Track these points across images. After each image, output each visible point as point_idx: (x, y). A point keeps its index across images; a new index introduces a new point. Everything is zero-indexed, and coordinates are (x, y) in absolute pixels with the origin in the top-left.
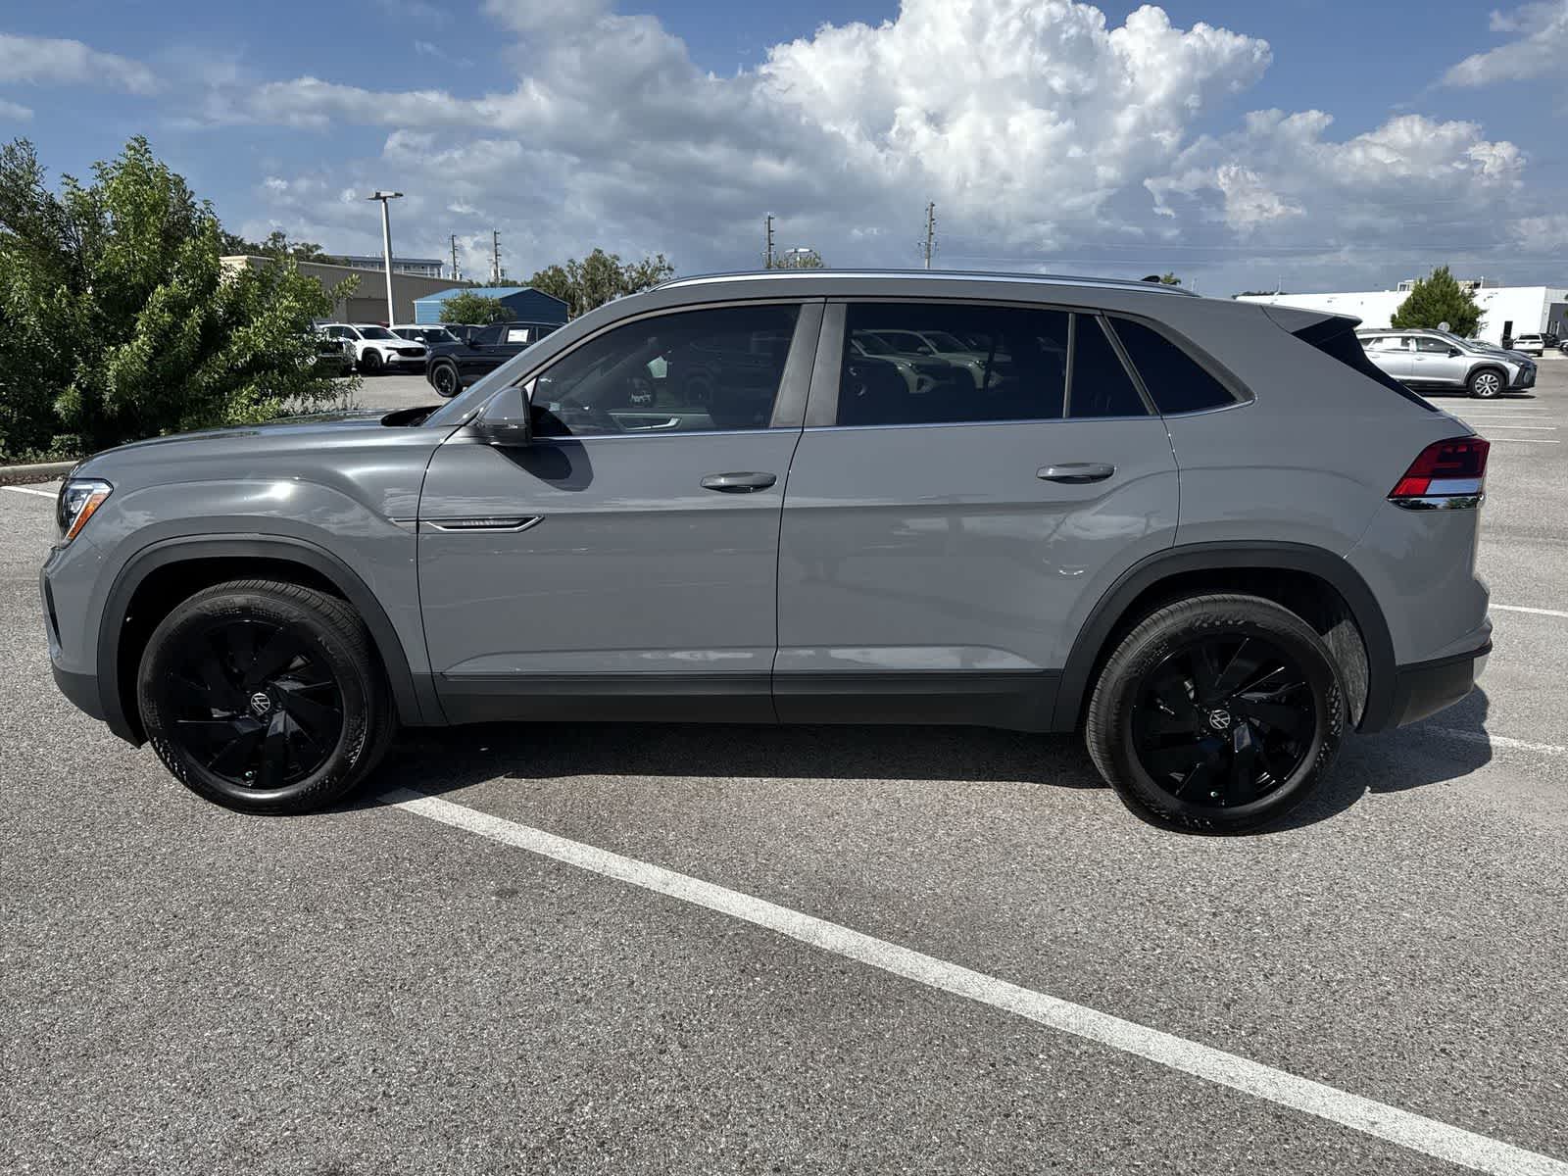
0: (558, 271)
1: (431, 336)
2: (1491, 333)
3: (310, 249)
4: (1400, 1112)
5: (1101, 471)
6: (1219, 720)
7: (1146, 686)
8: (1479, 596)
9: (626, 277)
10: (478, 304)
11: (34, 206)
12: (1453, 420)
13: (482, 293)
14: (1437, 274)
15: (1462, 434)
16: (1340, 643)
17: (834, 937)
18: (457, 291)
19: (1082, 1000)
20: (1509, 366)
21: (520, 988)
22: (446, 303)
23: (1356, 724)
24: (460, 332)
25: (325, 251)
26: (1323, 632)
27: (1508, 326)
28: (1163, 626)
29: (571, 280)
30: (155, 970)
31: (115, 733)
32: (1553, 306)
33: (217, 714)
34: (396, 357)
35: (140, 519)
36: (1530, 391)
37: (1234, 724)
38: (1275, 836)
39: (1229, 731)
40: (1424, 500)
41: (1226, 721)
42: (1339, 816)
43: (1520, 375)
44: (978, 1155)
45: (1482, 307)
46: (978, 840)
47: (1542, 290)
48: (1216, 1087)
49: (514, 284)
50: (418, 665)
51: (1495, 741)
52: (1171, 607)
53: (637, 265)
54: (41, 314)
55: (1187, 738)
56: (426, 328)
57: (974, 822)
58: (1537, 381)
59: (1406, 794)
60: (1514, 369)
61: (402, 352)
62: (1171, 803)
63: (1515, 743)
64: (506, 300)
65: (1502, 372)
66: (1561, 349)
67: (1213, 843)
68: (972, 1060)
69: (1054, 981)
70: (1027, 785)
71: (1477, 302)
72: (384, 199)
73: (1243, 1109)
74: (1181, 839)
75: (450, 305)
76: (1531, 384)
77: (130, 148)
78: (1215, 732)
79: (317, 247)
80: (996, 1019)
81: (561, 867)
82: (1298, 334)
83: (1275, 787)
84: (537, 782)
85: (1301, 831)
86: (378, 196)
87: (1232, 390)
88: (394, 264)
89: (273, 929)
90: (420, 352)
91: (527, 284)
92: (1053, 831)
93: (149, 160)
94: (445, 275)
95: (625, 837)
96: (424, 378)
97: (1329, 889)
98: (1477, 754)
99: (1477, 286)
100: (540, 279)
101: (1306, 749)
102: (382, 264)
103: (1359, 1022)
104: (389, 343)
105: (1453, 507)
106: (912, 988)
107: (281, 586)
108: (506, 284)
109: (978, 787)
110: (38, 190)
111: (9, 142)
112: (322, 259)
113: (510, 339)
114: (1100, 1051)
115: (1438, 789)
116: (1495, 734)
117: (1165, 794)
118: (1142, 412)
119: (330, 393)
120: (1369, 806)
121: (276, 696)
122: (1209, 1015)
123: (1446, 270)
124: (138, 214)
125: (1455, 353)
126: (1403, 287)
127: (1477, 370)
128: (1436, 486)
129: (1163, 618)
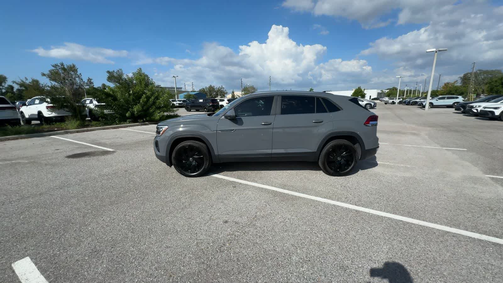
0: (204, 89)
1: (184, 101)
2: (367, 97)
3: (159, 86)
4: (373, 210)
5: (322, 121)
6: (339, 159)
7: (328, 154)
8: (377, 139)
9: (216, 90)
10: (190, 95)
11: (122, 80)
12: (372, 113)
13: (191, 93)
14: (359, 88)
15: (374, 115)
16: (357, 146)
17: (286, 191)
18: (186, 93)
19: (325, 198)
20: (372, 103)
21: (242, 199)
22: (184, 95)
23: (359, 159)
24: (189, 100)
25: (162, 86)
26: (354, 145)
27: (370, 96)
28: (331, 144)
29: (206, 90)
30: (186, 198)
31: (167, 165)
32: (378, 93)
33: (184, 162)
34: (178, 105)
35: (171, 132)
36: (375, 108)
37: (341, 159)
38: (348, 176)
39: (341, 160)
40: (368, 125)
41: (340, 159)
42: (356, 173)
43: (374, 105)
44: (316, 217)
45: (366, 93)
46: (303, 178)
47: (376, 90)
48: (347, 208)
49: (195, 91)
50: (216, 153)
51: (378, 162)
52: (332, 142)
53: (218, 88)
54: (123, 99)
55: (334, 162)
56: (183, 100)
57: (302, 176)
58: (377, 106)
59: (366, 170)
60: (373, 104)
61: (179, 104)
62: (332, 171)
63: (381, 163)
64: (195, 94)
65: (371, 104)
66: (380, 100)
67: (339, 178)
68: (311, 205)
69: (320, 196)
70: (308, 171)
71: (365, 92)
72: (175, 77)
73: (351, 210)
74: (334, 177)
75: (185, 95)
76: (376, 106)
77: (138, 70)
78: (339, 161)
79: (160, 85)
80: (314, 201)
81: (241, 184)
82: (349, 100)
83: (348, 169)
84: (232, 172)
85: (351, 175)
86: (174, 77)
87: (340, 109)
88: (177, 88)
89: (201, 192)
90: (182, 104)
91: (198, 91)
92: (314, 177)
93: (142, 72)
94: (183, 90)
95: (249, 179)
96: (184, 108)
97: (357, 183)
98: (375, 164)
99: (365, 89)
100: (200, 90)
101: (352, 162)
102: (174, 88)
103: (365, 199)
104: (176, 102)
105: (372, 126)
106: (300, 197)
107: (195, 141)
108: (194, 91)
109: (301, 171)
110: (123, 77)
111: (118, 69)
112: (161, 87)
113: (200, 101)
114: (329, 204)
115: (371, 169)
116: (378, 161)
117: (331, 170)
118: (327, 112)
119: (173, 111)
120: (361, 172)
121: (194, 159)
122: (343, 199)
123: (360, 87)
124: (140, 82)
125: (363, 101)
126: (352, 90)
127: (367, 104)
128: (371, 123)
129: (331, 143)
